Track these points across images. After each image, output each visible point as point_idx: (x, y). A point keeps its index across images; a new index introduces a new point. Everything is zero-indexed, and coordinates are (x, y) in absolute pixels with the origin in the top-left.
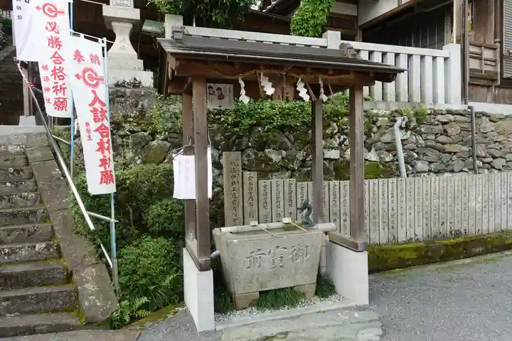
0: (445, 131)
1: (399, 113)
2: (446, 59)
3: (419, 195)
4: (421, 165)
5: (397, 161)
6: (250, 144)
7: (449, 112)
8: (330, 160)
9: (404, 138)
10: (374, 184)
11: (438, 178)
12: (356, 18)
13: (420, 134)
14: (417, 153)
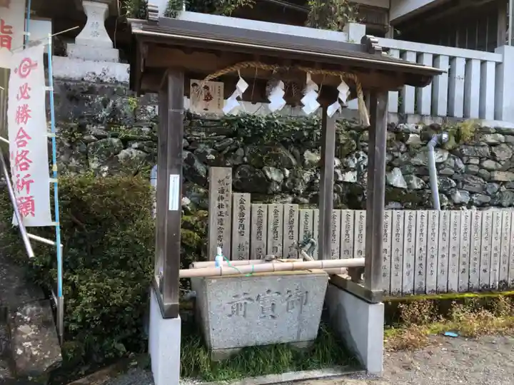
0: (493, 154)
1: (435, 128)
2: (498, 65)
3: (455, 233)
4: (459, 196)
5: (430, 188)
6: (246, 159)
7: (499, 130)
8: (345, 183)
9: (440, 160)
10: (399, 216)
11: (480, 213)
12: (387, 11)
13: (461, 156)
14: (456, 181)
